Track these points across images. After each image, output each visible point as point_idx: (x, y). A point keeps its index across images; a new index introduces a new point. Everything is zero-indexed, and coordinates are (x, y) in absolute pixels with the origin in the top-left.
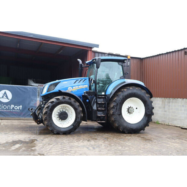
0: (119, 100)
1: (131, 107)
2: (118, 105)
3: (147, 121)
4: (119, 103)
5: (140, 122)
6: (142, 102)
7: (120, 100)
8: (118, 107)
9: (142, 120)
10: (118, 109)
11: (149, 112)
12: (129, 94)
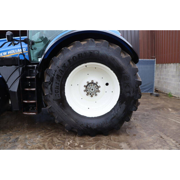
0: (56, 71)
1: (92, 83)
2: (54, 82)
3: (124, 111)
4: (55, 77)
5: (108, 113)
6: (112, 72)
7: (58, 70)
8: (54, 85)
9: (113, 109)
10: (54, 91)
11: (129, 92)
12: (79, 55)
